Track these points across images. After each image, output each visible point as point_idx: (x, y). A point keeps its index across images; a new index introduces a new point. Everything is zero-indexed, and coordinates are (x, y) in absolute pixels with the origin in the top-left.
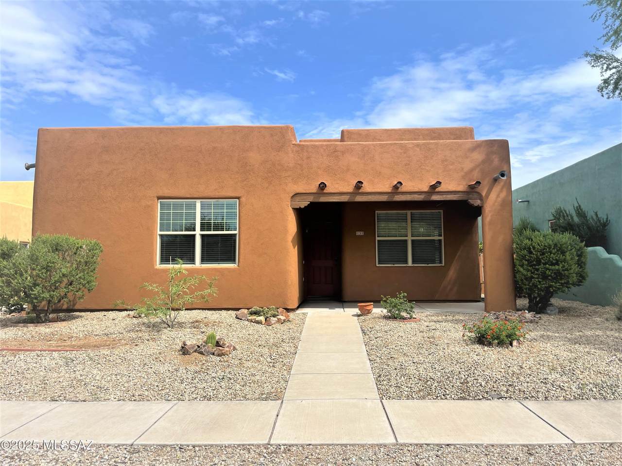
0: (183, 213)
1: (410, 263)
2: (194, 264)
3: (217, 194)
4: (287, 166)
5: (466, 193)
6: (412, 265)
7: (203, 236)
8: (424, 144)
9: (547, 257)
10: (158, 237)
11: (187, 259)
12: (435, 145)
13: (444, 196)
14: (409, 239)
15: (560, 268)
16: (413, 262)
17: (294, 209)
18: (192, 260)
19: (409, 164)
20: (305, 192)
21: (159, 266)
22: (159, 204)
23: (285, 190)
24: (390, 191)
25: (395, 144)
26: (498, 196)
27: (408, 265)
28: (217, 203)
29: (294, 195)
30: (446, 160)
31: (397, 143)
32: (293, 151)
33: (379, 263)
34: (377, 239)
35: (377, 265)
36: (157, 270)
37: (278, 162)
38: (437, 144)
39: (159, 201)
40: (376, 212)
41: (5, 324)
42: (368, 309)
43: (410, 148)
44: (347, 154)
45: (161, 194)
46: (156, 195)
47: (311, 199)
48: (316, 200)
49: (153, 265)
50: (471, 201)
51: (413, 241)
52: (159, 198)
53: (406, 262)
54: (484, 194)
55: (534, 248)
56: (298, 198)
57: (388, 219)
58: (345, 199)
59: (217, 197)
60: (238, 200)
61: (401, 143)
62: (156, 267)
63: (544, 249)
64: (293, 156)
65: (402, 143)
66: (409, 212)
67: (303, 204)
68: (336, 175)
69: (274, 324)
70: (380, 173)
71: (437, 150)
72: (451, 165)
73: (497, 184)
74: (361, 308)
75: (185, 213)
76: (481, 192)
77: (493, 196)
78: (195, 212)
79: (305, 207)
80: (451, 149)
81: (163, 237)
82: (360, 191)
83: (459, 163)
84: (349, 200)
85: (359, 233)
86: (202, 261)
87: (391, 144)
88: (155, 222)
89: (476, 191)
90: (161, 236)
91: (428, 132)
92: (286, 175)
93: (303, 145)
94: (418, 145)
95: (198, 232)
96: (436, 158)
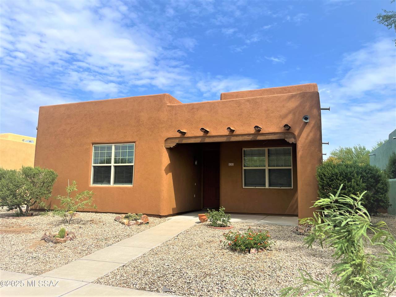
0: (99, 152)
1: (267, 186)
2: (110, 184)
3: (123, 140)
4: (163, 121)
5: (283, 134)
6: (269, 188)
7: (115, 167)
8: (253, 99)
9: (335, 183)
10: (92, 168)
11: (107, 181)
12: (261, 99)
13: (267, 137)
14: (267, 168)
15: (346, 192)
16: (270, 185)
17: (167, 148)
18: (109, 182)
19: (241, 115)
20: (173, 137)
21: (92, 185)
22: (93, 148)
23: (161, 136)
24: (228, 134)
25: (232, 101)
26: (308, 135)
27: (265, 188)
28: (124, 146)
29: (167, 139)
30: (268, 110)
31: (234, 100)
32: (167, 111)
33: (245, 186)
34: (244, 168)
35: (244, 187)
36: (90, 187)
37: (158, 118)
38: (262, 98)
39: (93, 145)
40: (243, 149)
41: (3, 216)
42: (203, 218)
43: (242, 103)
44: (200, 110)
45: (94, 142)
46: (91, 142)
47: (177, 141)
48: (180, 142)
49: (88, 185)
50: (287, 140)
51: (269, 170)
52: (93, 144)
53: (264, 185)
54: (296, 133)
55: (325, 175)
56: (169, 141)
57: (252, 154)
58: (198, 141)
59: (123, 142)
60: (134, 143)
61: (236, 100)
62: (90, 186)
63: (332, 176)
64: (167, 113)
65: (238, 100)
66: (266, 149)
67: (172, 145)
68: (193, 125)
69: (133, 225)
70: (221, 122)
71: (262, 103)
72: (272, 113)
73: (307, 125)
74: (200, 217)
75: (100, 152)
76: (294, 132)
77: (304, 135)
78: (111, 152)
79: (173, 147)
80: (272, 102)
81: (95, 167)
82: (208, 135)
83: (278, 111)
84: (201, 141)
85: (231, 164)
86: (114, 183)
87: (230, 101)
88: (90, 158)
89: (291, 132)
90: (94, 167)
91: (281, 90)
92: (162, 126)
93: (173, 106)
94: (248, 101)
95: (113, 164)
96: (261, 109)
